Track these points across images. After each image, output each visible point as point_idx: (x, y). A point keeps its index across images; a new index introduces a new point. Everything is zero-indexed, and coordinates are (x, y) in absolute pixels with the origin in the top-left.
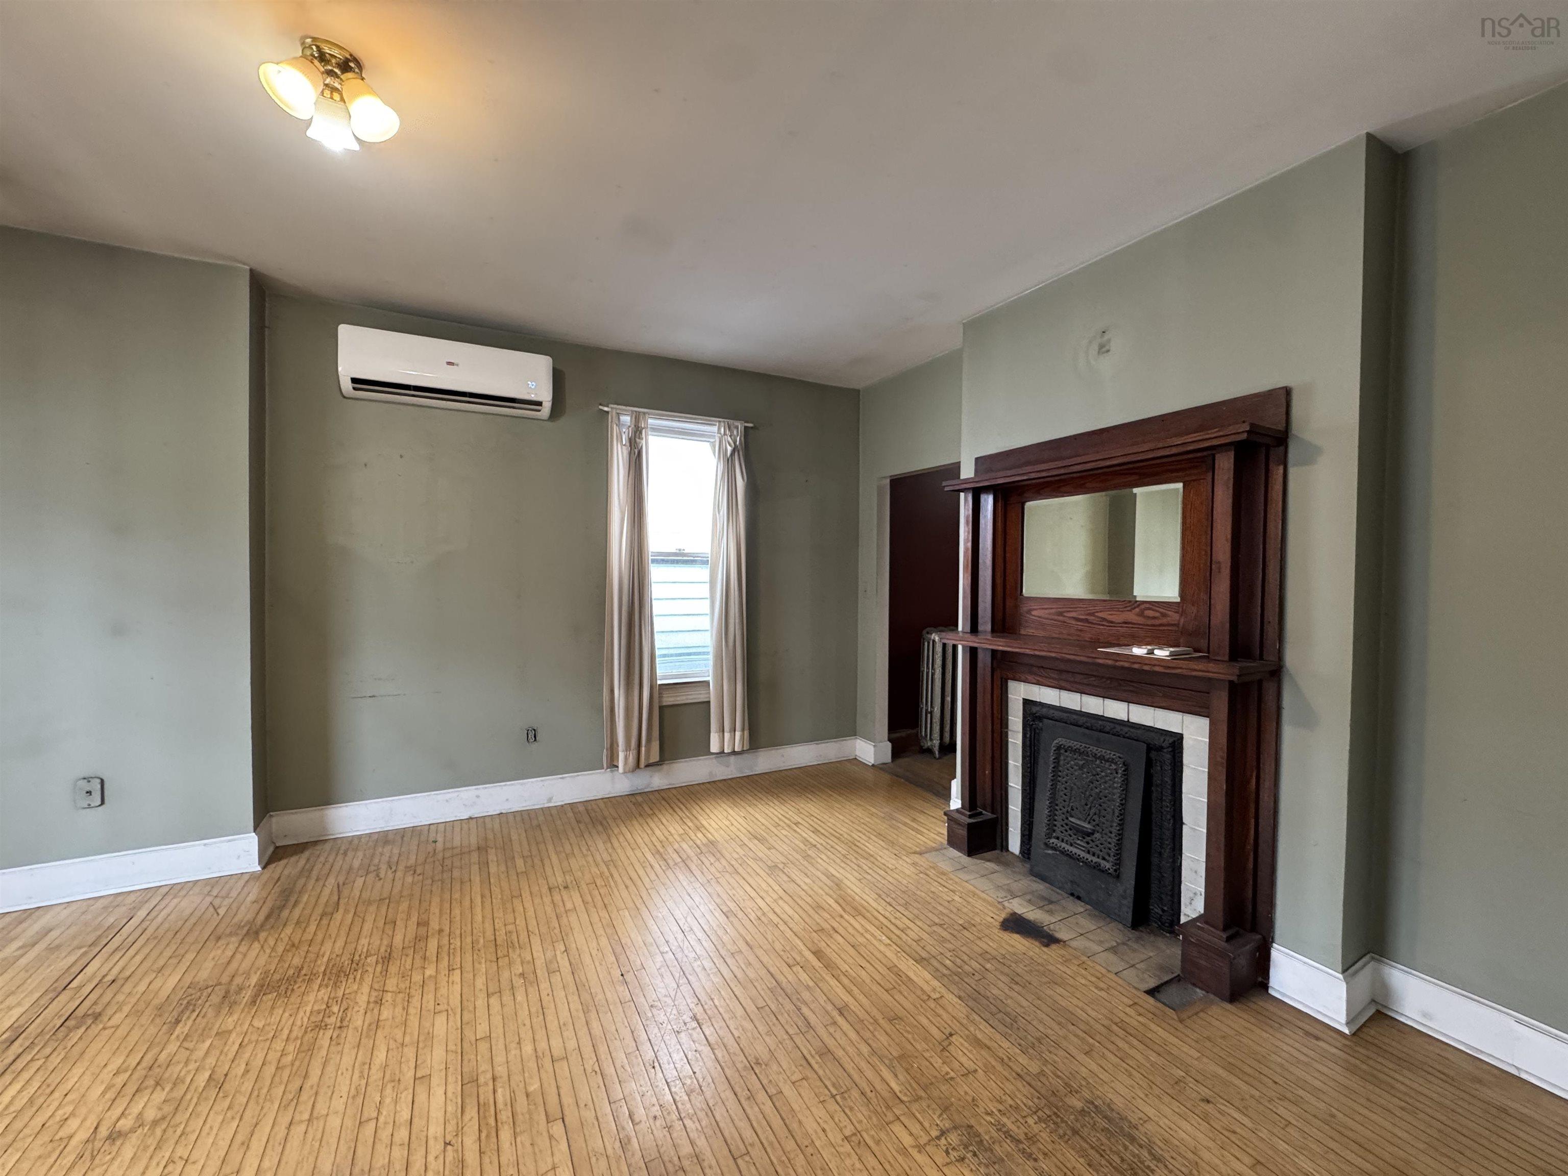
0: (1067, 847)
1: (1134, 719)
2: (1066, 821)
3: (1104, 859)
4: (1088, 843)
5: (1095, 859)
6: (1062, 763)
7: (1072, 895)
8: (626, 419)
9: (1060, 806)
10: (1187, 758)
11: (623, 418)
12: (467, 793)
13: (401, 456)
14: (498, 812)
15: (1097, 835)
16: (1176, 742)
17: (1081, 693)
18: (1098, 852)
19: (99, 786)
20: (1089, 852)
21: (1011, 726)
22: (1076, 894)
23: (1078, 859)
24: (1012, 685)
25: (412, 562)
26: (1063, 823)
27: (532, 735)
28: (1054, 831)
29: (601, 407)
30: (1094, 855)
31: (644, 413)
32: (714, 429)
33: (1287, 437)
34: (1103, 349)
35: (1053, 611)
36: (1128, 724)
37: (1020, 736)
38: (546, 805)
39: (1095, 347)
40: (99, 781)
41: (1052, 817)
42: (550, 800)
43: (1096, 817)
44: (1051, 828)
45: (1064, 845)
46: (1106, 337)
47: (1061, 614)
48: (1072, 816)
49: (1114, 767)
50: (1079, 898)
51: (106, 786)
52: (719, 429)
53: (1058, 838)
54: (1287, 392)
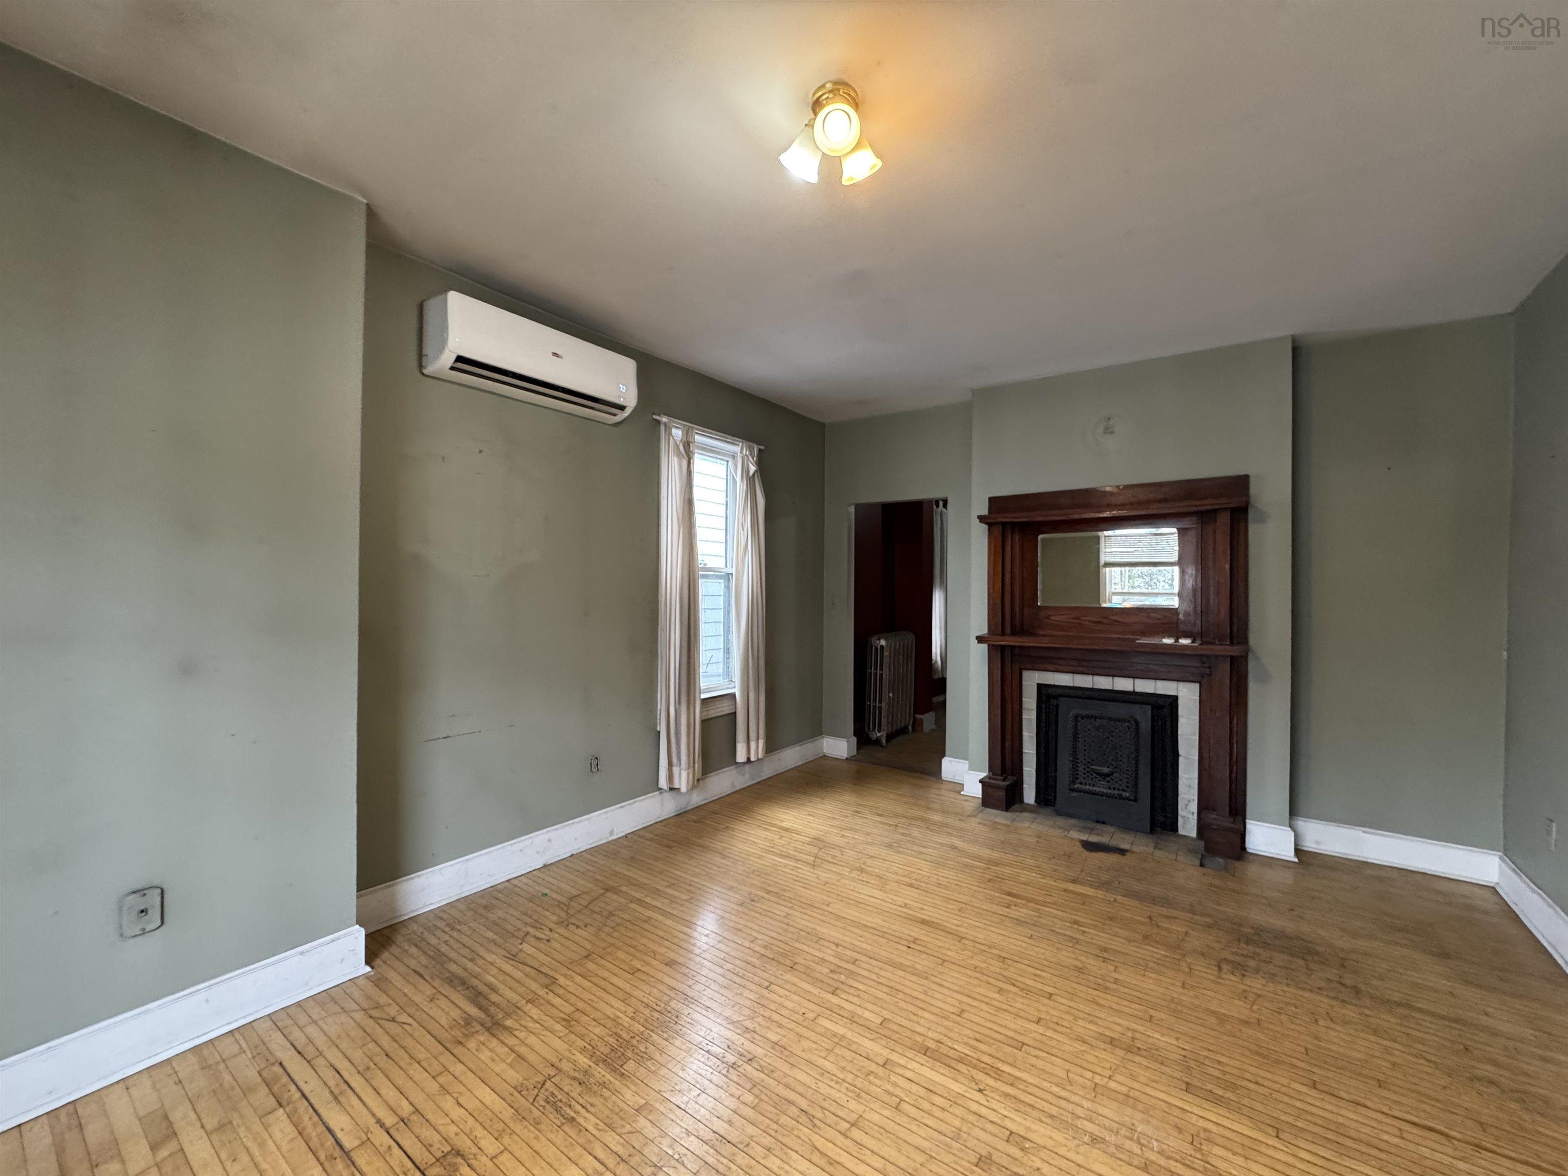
0: (1091, 788)
1: (1139, 689)
2: (1088, 769)
3: (1123, 790)
4: (1108, 782)
5: (1116, 792)
6: (1079, 728)
7: (1098, 822)
8: (677, 433)
9: (1082, 759)
10: (1181, 711)
11: (674, 431)
12: (539, 838)
13: (480, 451)
14: (569, 854)
15: (1115, 775)
16: (1172, 702)
17: (1093, 675)
18: (1117, 785)
19: (159, 899)
20: (1110, 788)
21: (1025, 706)
22: (1101, 820)
23: (1102, 795)
24: (1026, 675)
25: (489, 575)
26: (1084, 771)
27: (595, 764)
28: (1077, 779)
29: (655, 417)
30: (1114, 789)
31: (692, 427)
32: (737, 448)
33: (1247, 506)
34: (1108, 431)
35: (1070, 616)
36: (1134, 693)
37: (1034, 713)
38: (610, 839)
39: (1101, 429)
40: (159, 891)
41: (1075, 768)
42: (611, 833)
43: (1113, 763)
44: (1074, 778)
45: (1087, 787)
46: (1111, 422)
47: (1079, 618)
48: (1092, 765)
49: (1127, 724)
50: (1104, 823)
51: (166, 896)
52: (742, 449)
53: (1081, 783)
54: (1246, 477)
